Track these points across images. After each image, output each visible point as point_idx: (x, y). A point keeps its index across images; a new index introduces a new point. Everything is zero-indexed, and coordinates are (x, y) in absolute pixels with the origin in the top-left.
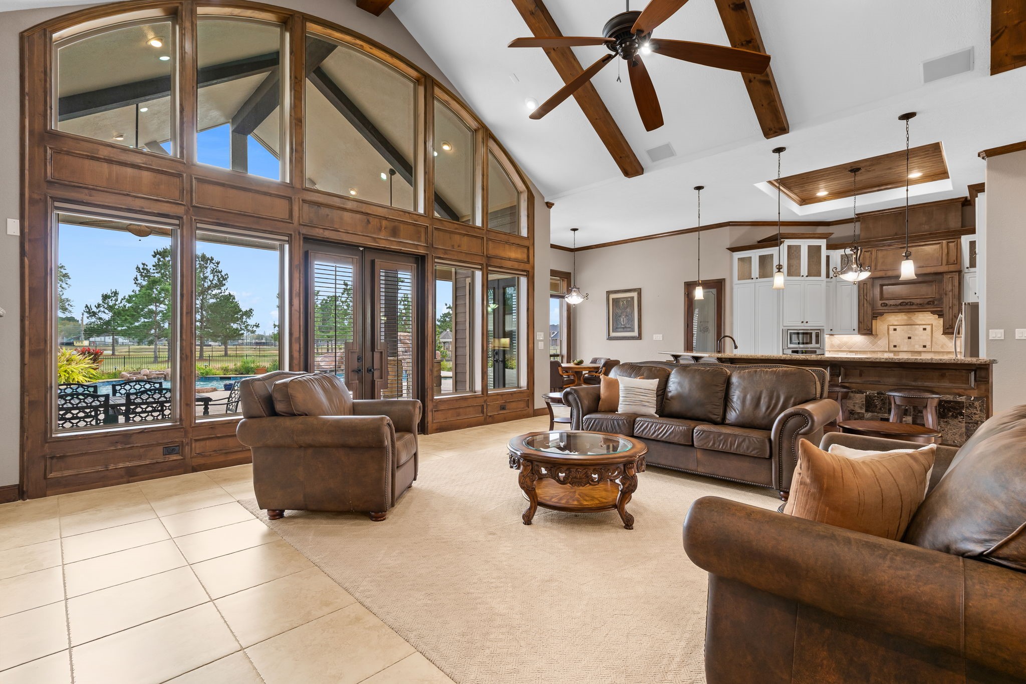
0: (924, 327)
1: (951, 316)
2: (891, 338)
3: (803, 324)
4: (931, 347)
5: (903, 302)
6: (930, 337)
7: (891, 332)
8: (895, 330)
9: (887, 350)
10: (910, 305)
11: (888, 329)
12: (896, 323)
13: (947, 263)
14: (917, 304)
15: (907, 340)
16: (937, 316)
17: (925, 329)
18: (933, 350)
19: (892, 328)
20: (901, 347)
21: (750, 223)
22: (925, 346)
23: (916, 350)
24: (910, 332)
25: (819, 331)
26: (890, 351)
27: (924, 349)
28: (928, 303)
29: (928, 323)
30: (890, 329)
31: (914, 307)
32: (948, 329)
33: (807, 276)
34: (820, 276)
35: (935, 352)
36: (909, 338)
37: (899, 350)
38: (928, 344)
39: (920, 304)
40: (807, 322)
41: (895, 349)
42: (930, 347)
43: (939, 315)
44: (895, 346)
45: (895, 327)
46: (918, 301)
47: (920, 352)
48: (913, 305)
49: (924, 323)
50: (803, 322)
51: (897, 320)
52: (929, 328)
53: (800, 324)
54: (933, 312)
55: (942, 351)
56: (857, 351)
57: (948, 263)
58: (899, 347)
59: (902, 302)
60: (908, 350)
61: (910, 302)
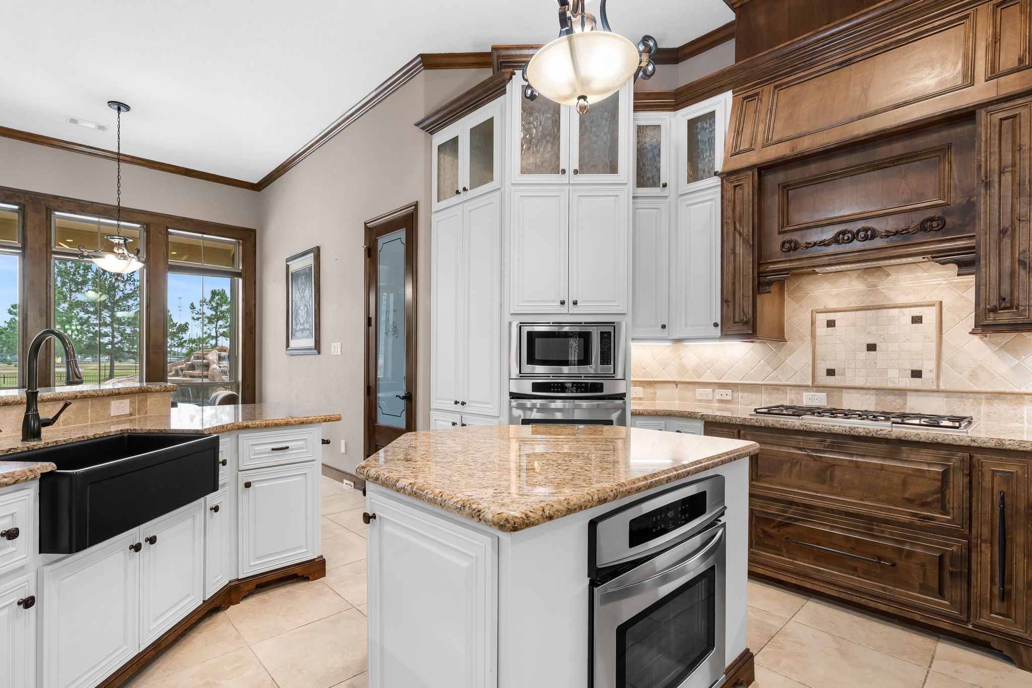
0: (916, 312)
1: (1007, 263)
2: (819, 348)
3: (564, 310)
4: (938, 377)
5: (844, 233)
6: (933, 346)
7: (822, 330)
8: (831, 324)
9: (810, 384)
10: (866, 238)
11: (813, 323)
12: (833, 305)
13: (993, 71)
14: (888, 234)
15: (864, 354)
16: (954, 268)
17: (917, 320)
18: (942, 387)
19: (822, 319)
20: (849, 374)
21: (471, 60)
22: (917, 374)
23: (890, 385)
24: (873, 328)
25: (611, 329)
26: (817, 387)
27: (916, 383)
28: (924, 227)
29: (928, 299)
30: (818, 323)
31: (878, 243)
32: (994, 310)
33: (576, 172)
34: (614, 169)
35: (949, 393)
36: (872, 347)
37: (843, 384)
38: (928, 367)
39: (896, 233)
40: (575, 303)
41: (831, 381)
42: (933, 375)
43: (961, 264)
44: (831, 372)
45: (831, 316)
46: (890, 224)
47: (902, 392)
48: (873, 237)
49: (914, 299)
50: (563, 303)
51: (838, 295)
52: (930, 315)
53: (556, 307)
54: (941, 258)
55: (976, 389)
56: (736, 385)
57: (994, 74)
58: (843, 374)
59: (838, 234)
60: (868, 385)
61: (866, 230)
